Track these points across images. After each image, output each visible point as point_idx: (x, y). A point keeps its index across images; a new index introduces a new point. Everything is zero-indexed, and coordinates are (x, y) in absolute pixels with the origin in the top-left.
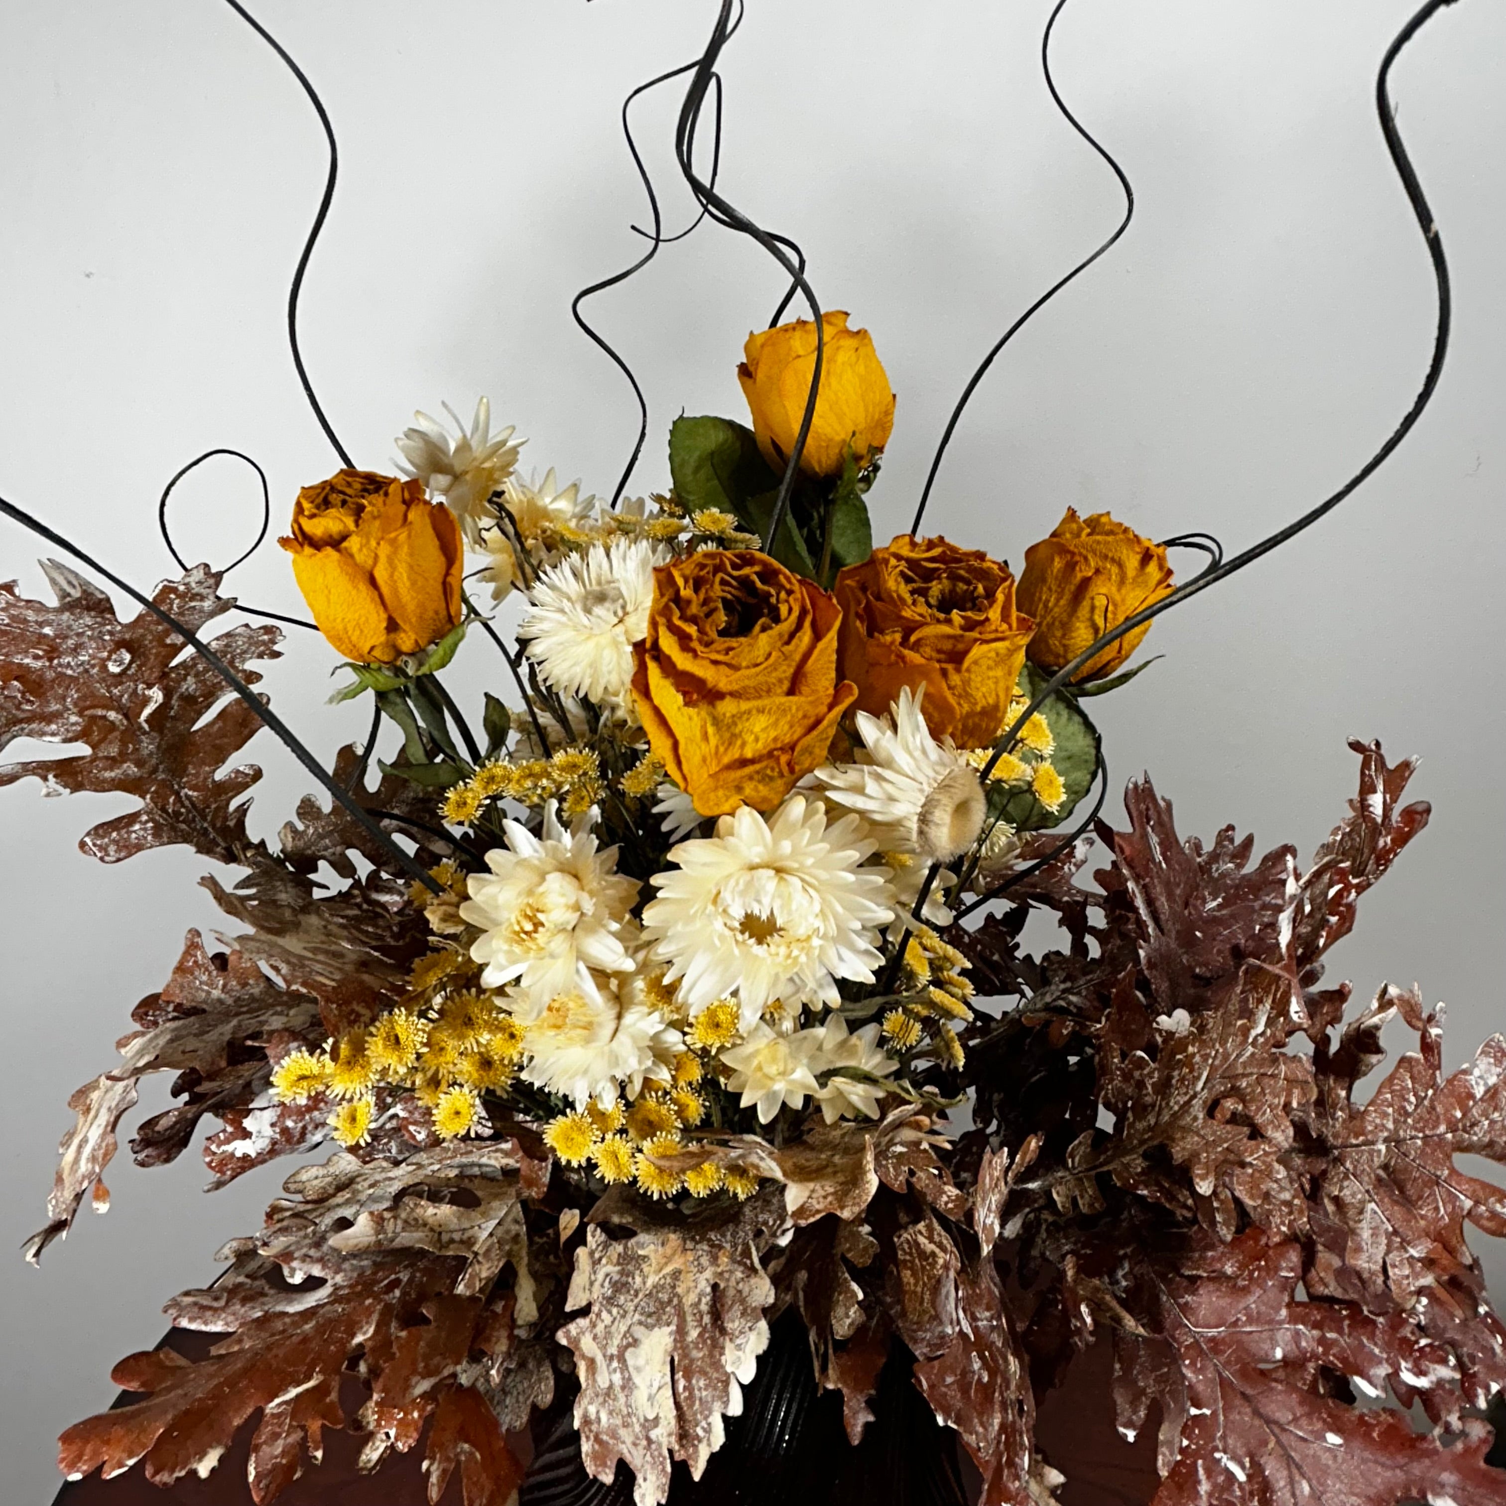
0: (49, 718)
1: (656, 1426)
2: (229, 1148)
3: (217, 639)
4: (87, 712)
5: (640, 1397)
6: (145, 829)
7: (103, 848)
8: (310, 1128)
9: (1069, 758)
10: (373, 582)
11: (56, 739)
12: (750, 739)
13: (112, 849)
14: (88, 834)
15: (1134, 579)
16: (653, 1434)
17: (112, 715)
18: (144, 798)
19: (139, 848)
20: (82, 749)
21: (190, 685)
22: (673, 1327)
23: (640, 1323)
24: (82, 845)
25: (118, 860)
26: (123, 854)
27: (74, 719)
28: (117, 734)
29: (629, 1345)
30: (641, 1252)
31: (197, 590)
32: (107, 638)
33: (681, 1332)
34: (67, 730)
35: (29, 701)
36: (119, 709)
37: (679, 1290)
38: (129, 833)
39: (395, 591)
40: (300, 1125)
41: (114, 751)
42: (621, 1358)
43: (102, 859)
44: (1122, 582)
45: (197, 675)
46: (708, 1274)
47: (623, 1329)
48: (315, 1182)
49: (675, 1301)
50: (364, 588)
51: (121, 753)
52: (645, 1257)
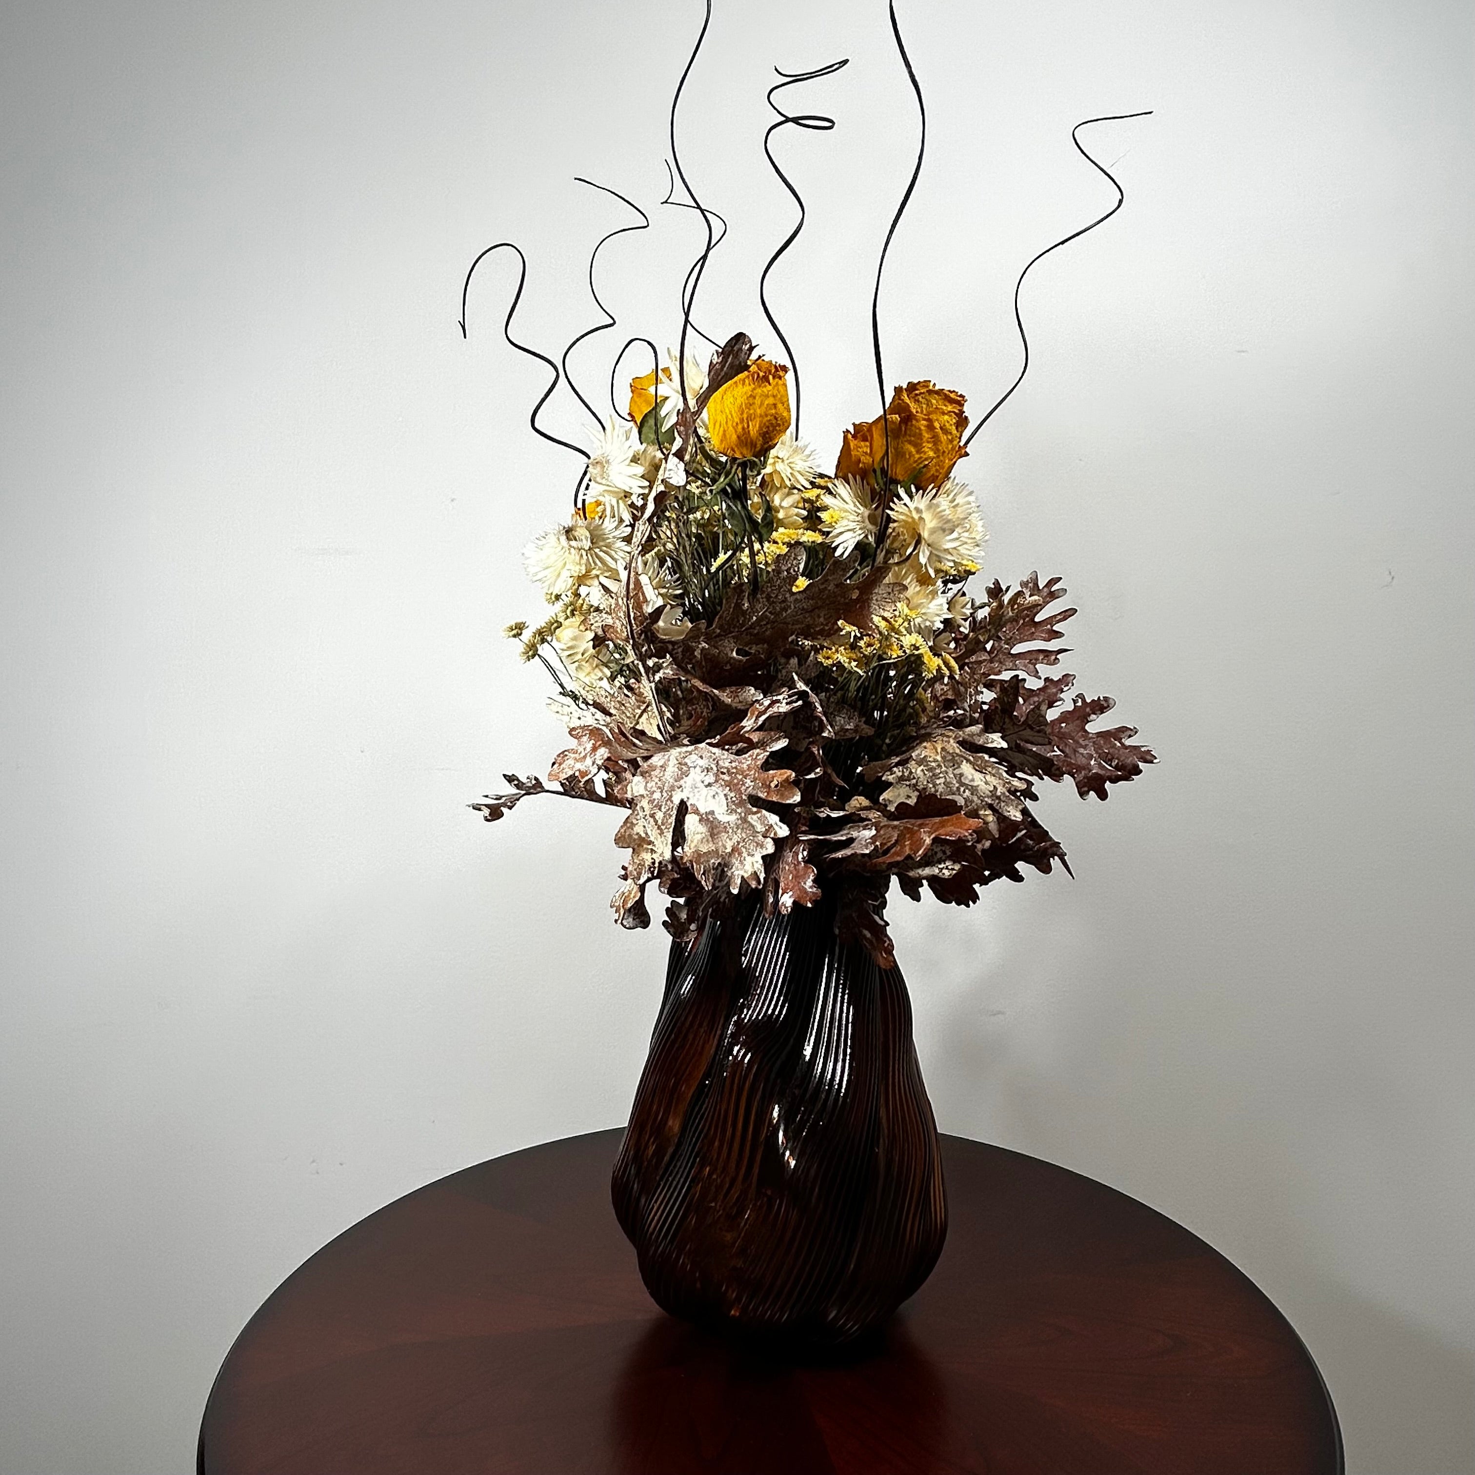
1: (997, 789)
5: (983, 787)
16: (999, 794)
22: (965, 761)
23: (954, 770)
29: (960, 778)
30: (922, 757)
33: (968, 761)
37: (951, 752)
42: (962, 784)
46: (952, 741)
47: (952, 776)
49: (955, 755)
52: (925, 757)
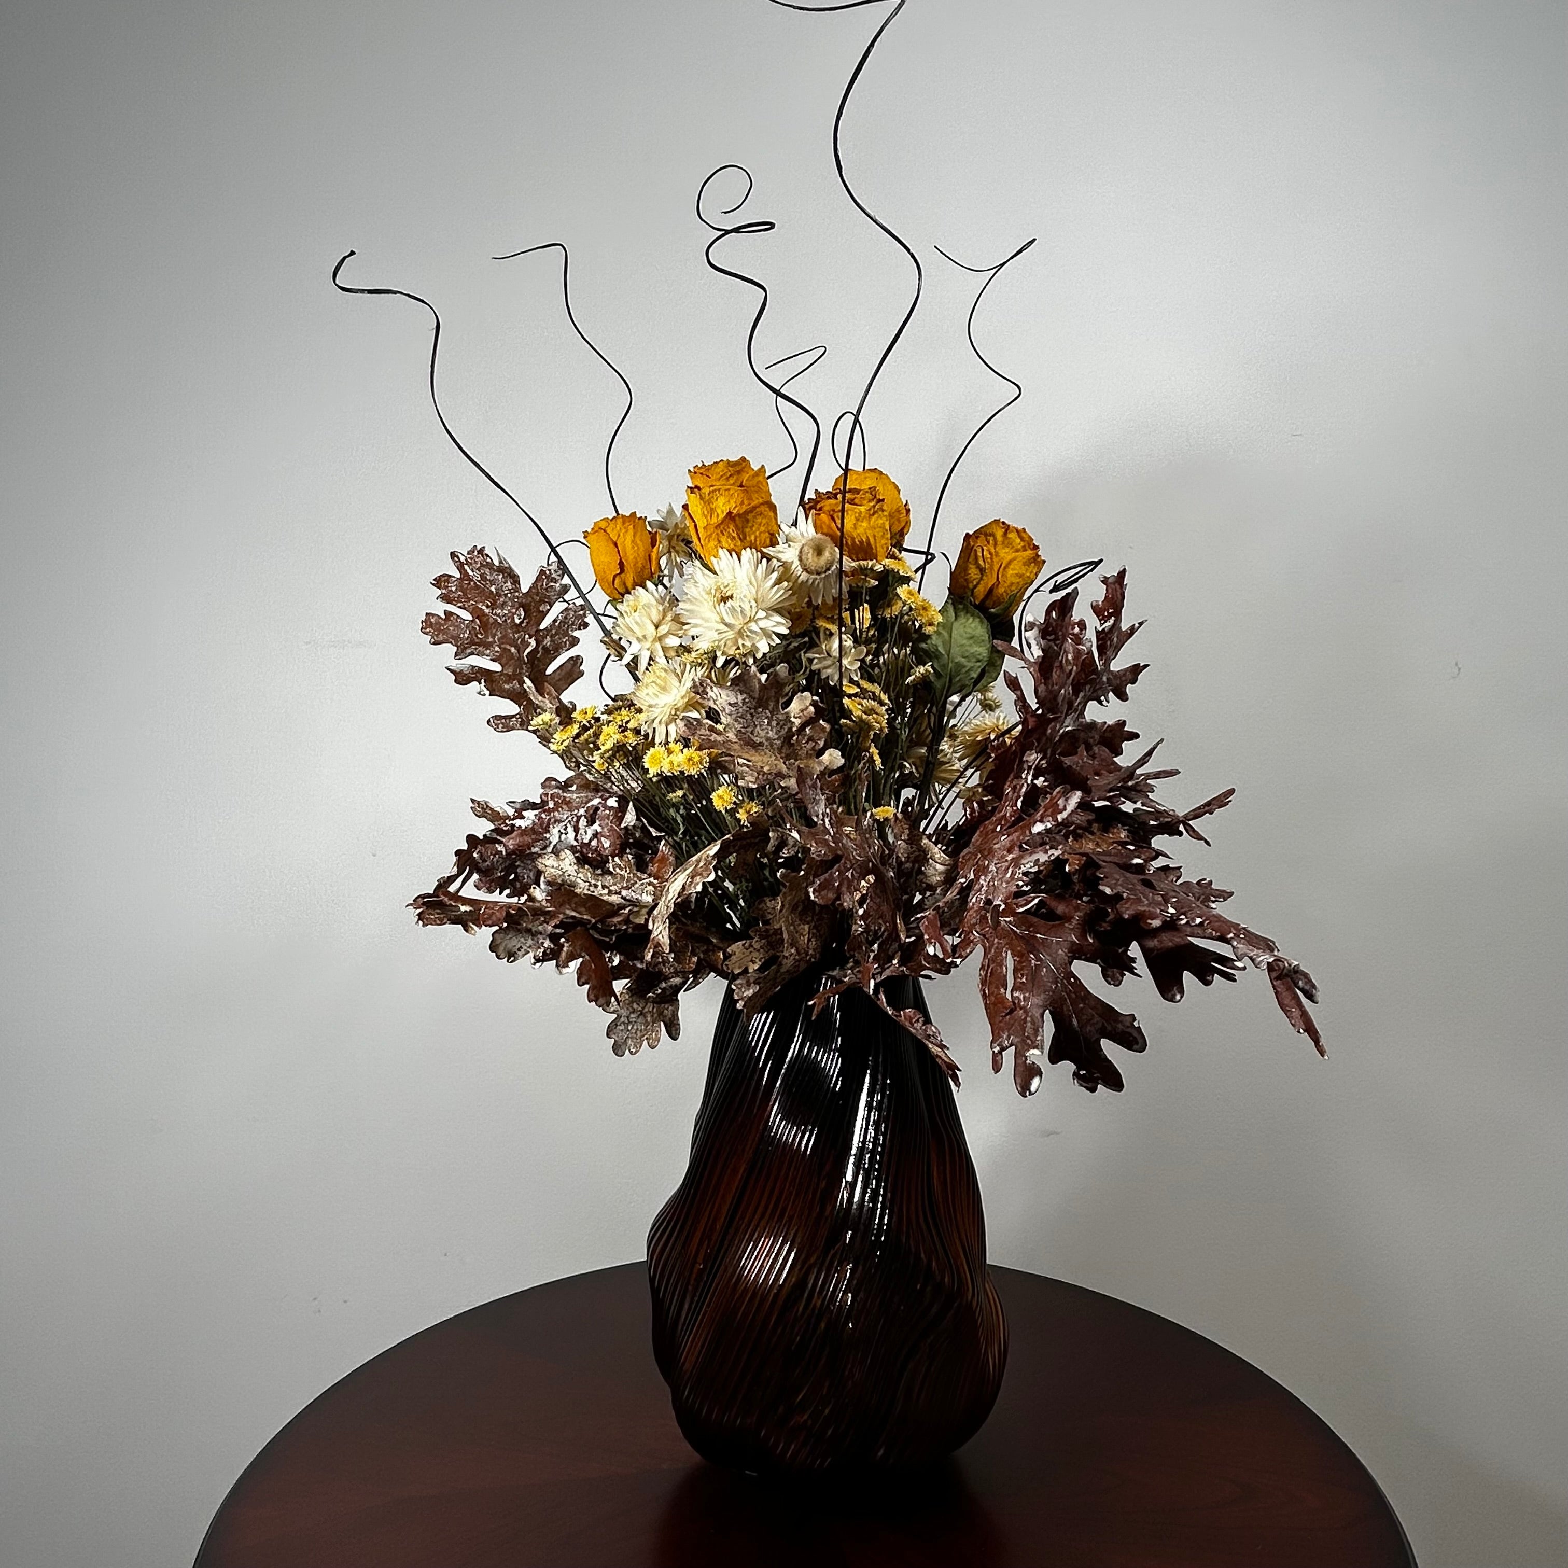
0: (488, 646)
2: (513, 822)
3: (561, 613)
4: (503, 646)
6: (517, 721)
7: (497, 725)
8: (553, 820)
9: (971, 638)
10: (616, 545)
11: (489, 658)
12: (719, 511)
13: (501, 726)
14: (492, 717)
15: (1003, 543)
17: (513, 650)
18: (520, 707)
19: (513, 729)
20: (496, 667)
21: (547, 642)
24: (488, 722)
25: (502, 732)
26: (505, 730)
27: (497, 649)
28: (513, 661)
31: (554, 575)
32: (516, 600)
34: (494, 655)
35: (481, 633)
36: (516, 647)
38: (510, 722)
39: (624, 547)
40: (548, 817)
41: (510, 672)
43: (495, 729)
44: (995, 545)
45: (551, 637)
48: (553, 870)
50: (612, 546)
51: (514, 674)
